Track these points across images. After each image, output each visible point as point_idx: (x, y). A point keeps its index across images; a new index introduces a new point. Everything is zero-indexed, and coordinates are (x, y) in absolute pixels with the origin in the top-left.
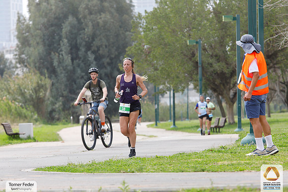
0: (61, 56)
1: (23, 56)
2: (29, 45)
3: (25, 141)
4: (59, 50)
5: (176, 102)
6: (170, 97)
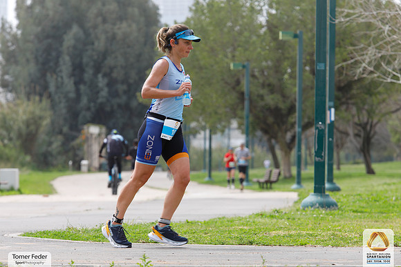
1: (7, 77)
2: (17, 63)
3: (7, 193)
4: (58, 70)
6: (205, 139)
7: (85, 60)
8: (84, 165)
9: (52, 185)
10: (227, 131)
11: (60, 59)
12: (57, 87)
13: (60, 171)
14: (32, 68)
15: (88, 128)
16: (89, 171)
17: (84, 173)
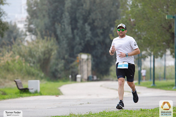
0: (63, 26)
1: (32, 26)
2: (37, 17)
3: (33, 95)
4: (62, 21)
5: (156, 65)
6: (151, 61)
7: (78, 15)
8: (79, 78)
9: (59, 90)
10: (164, 56)
11: (63, 15)
12: (62, 31)
13: (64, 81)
14: (47, 20)
15: (81, 55)
16: (82, 81)
17: (78, 82)
